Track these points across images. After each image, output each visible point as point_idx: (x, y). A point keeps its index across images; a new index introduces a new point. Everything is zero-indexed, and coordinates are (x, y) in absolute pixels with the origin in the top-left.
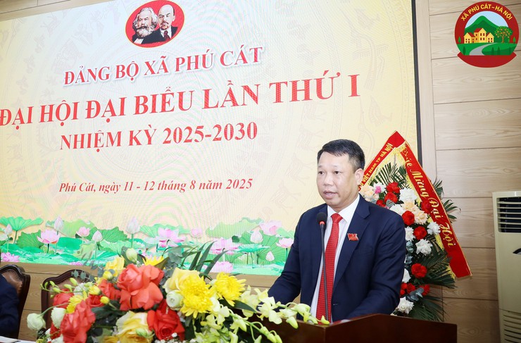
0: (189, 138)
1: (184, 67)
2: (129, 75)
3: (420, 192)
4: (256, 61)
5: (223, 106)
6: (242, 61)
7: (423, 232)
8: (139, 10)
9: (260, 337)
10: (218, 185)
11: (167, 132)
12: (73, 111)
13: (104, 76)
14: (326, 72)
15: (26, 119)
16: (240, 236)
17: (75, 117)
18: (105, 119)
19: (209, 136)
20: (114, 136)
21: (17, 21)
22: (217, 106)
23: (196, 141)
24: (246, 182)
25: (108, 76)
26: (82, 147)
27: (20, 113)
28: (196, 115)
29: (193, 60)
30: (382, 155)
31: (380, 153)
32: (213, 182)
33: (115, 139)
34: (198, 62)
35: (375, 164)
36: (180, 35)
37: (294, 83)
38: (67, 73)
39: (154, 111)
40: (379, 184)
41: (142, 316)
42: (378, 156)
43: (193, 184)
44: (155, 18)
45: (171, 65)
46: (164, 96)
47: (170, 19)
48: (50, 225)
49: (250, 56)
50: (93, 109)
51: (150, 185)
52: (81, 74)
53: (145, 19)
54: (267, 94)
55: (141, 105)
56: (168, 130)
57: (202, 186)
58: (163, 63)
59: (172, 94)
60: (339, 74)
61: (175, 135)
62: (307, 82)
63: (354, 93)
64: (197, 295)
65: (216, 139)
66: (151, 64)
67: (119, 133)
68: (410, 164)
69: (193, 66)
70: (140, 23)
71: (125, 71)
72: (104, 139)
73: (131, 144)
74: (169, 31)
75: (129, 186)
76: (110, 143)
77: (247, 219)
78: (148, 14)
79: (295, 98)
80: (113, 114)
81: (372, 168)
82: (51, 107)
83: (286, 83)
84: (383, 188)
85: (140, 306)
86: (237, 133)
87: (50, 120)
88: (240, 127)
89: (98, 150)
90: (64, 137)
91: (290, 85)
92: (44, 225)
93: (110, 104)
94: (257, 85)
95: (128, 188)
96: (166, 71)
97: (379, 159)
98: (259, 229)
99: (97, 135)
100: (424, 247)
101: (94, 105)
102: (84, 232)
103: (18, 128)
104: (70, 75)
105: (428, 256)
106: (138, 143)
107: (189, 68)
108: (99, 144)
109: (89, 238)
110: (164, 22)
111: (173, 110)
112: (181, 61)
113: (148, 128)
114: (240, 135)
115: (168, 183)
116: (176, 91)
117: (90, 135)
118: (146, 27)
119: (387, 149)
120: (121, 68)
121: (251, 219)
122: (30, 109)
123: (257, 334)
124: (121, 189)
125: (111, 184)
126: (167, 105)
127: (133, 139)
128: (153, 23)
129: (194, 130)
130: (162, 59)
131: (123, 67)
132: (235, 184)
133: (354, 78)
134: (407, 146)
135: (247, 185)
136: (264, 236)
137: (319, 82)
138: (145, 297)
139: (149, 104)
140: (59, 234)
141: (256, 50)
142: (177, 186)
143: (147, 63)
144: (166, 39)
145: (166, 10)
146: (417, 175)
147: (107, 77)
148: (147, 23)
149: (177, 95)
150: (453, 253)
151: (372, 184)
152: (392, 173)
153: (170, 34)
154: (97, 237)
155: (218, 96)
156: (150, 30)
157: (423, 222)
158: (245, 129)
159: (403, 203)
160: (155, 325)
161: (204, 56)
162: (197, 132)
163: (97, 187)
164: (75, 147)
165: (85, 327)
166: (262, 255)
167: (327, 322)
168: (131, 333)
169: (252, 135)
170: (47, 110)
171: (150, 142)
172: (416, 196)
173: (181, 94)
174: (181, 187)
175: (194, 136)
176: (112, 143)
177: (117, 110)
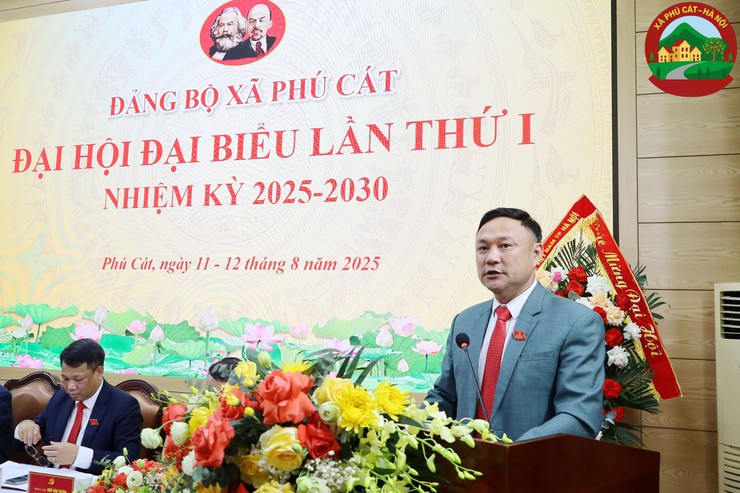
0: (290, 198)
1: (284, 96)
2: (204, 103)
3: (614, 282)
4: (388, 89)
5: (339, 153)
6: (368, 89)
7: (618, 336)
8: (220, 11)
9: (433, 456)
10: (332, 265)
11: (258, 188)
12: (122, 154)
13: (168, 105)
14: (487, 108)
15: (52, 164)
16: (361, 337)
17: (125, 164)
18: (169, 167)
19: (320, 195)
20: (182, 191)
21: (38, 21)
22: (331, 153)
23: (301, 201)
24: (372, 260)
25: (173, 105)
26: (135, 206)
27: (44, 154)
28: (300, 165)
29: (297, 85)
30: (564, 229)
31: (561, 225)
32: (324, 260)
33: (183, 196)
34: (305, 89)
35: (554, 241)
36: (278, 49)
37: (442, 124)
38: (114, 99)
39: (240, 156)
40: (559, 268)
41: (292, 431)
42: (559, 229)
43: (295, 262)
44: (243, 23)
45: (266, 93)
46: (255, 136)
47: (265, 26)
48: (89, 316)
49: (379, 83)
50: (152, 152)
51: (234, 263)
52: (134, 100)
53: (229, 24)
54: (403, 137)
55: (222, 147)
56: (261, 185)
57: (309, 265)
58: (254, 89)
59: (267, 133)
60: (505, 112)
61: (270, 193)
62: (460, 123)
63: (526, 139)
64: (358, 407)
65: (329, 200)
66: (236, 89)
67: (190, 188)
68: (602, 242)
69: (297, 94)
70: (221, 30)
71: (199, 98)
72: (168, 195)
73: (207, 204)
74: (264, 42)
75: (204, 263)
76: (176, 201)
77: (372, 313)
78: (233, 18)
79: (442, 145)
80: (182, 160)
81: (550, 246)
82: (91, 147)
83: (430, 122)
84: (564, 274)
85: (289, 419)
86: (359, 192)
87: (89, 166)
88: (363, 183)
89: (159, 212)
90: (109, 192)
91: (436, 125)
92: (79, 316)
93: (177, 145)
94: (390, 125)
95: (202, 266)
96: (259, 100)
97: (559, 233)
98: (388, 327)
99: (157, 189)
100: (618, 356)
101: (153, 147)
102: (138, 327)
103: (41, 176)
104: (118, 102)
105: (624, 369)
106: (218, 203)
107: (292, 98)
108: (161, 203)
109: (146, 335)
110: (255, 29)
111: (267, 157)
112: (279, 86)
113: (231, 181)
114: (363, 195)
115: (260, 260)
116: (272, 129)
117: (147, 190)
118: (229, 36)
119: (571, 220)
120: (192, 94)
121: (378, 313)
122: (60, 149)
123: (430, 452)
124: (192, 268)
125: (178, 260)
126: (259, 148)
127: (210, 196)
128: (240, 31)
129: (298, 186)
130: (253, 83)
131: (196, 93)
132: (356, 263)
133: (527, 118)
134: (598, 216)
135: (372, 264)
136: (395, 336)
137: (477, 122)
138: (295, 409)
139: (234, 147)
140: (102, 330)
141: (388, 73)
142: (273, 265)
143: (231, 88)
144: (258, 54)
145: (260, 11)
146: (612, 257)
147: (173, 107)
148: (231, 30)
149: (274, 136)
150: (657, 366)
151: (548, 269)
152: (577, 254)
153: (264, 47)
154: (157, 334)
155: (332, 138)
156: (236, 40)
157: (618, 322)
158: (371, 186)
159: (590, 295)
160: (308, 442)
161: (314, 81)
162: (301, 189)
163: (156, 264)
164: (125, 206)
165: (223, 443)
166: (391, 364)
167: (510, 441)
168: (280, 450)
169: (380, 195)
170: (84, 152)
171: (234, 203)
172: (610, 287)
173: (280, 135)
174: (278, 267)
175: (298, 194)
176: (180, 201)
177: (187, 155)
